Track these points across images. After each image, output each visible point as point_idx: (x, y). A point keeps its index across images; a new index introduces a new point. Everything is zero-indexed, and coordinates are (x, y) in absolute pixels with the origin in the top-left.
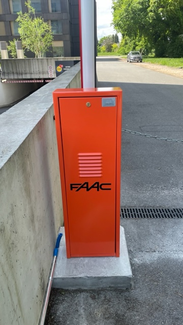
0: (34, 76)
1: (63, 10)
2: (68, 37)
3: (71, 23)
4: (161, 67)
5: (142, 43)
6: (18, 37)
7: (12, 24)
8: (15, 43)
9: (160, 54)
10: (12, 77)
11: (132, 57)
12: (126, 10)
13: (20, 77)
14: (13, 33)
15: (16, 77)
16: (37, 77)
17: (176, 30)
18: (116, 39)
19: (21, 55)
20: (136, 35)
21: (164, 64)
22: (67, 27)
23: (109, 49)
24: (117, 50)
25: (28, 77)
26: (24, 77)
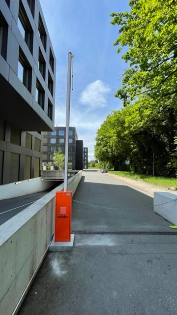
0: (56, 178)
1: (73, 151)
2: (74, 161)
3: (76, 156)
4: (115, 175)
5: (108, 164)
6: (52, 161)
7: (51, 156)
8: (50, 163)
9: (116, 169)
10: (46, 178)
11: (103, 170)
12: (100, 152)
13: (50, 178)
14: (50, 159)
15: (48, 178)
16: (58, 178)
17: (122, 160)
18: (97, 162)
19: (52, 168)
20: (105, 161)
21: (116, 174)
22: (74, 157)
23: (94, 166)
24: (97, 167)
25: (54, 178)
26: (52, 178)
